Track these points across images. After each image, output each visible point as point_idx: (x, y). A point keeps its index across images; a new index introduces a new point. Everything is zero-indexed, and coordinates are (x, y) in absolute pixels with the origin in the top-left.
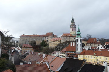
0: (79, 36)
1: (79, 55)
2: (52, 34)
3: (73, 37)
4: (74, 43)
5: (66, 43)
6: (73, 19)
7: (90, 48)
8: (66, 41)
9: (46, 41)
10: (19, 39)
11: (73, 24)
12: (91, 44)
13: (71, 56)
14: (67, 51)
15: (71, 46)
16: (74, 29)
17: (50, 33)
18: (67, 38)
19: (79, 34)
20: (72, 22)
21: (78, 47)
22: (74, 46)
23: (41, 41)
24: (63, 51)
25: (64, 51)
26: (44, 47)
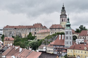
0: (69, 28)
1: (68, 50)
2: (41, 25)
3: (63, 28)
4: (63, 35)
5: (54, 35)
6: (63, 8)
7: (83, 42)
8: (55, 33)
9: (34, 33)
10: (2, 31)
11: (64, 13)
12: (84, 37)
13: (59, 50)
14: (55, 45)
15: (60, 39)
16: (65, 20)
17: (38, 24)
18: (56, 29)
19: (69, 26)
20: (62, 11)
21: (68, 40)
22: (63, 39)
23: (28, 33)
24: (50, 45)
25: (52, 45)
26: (31, 41)
